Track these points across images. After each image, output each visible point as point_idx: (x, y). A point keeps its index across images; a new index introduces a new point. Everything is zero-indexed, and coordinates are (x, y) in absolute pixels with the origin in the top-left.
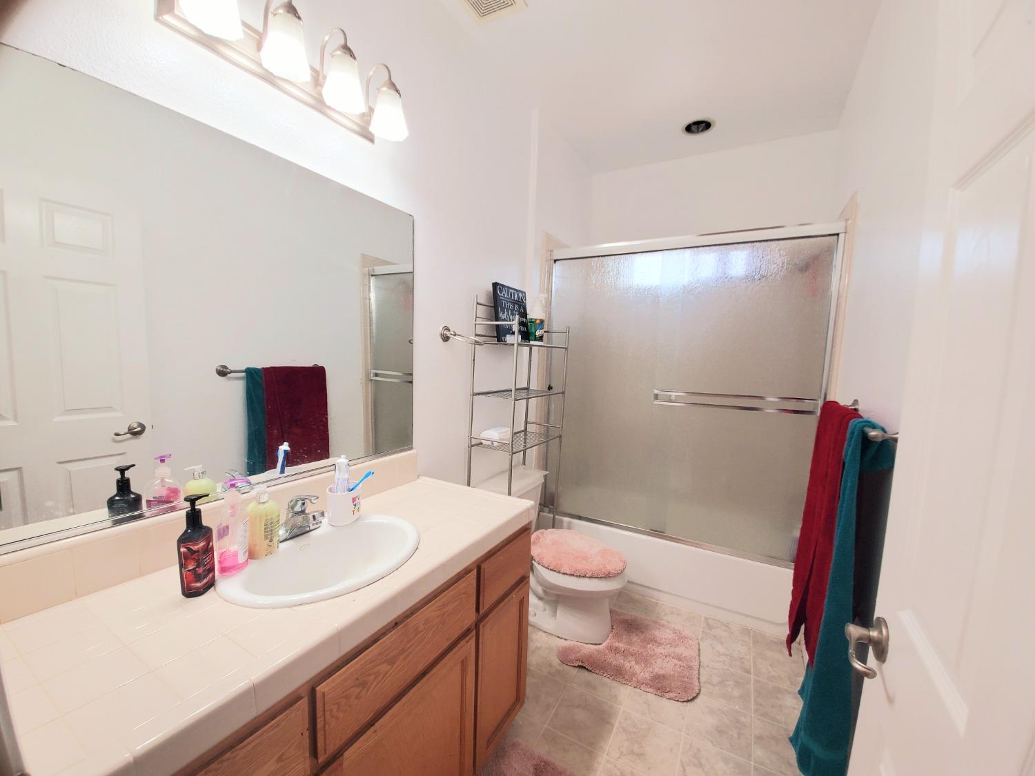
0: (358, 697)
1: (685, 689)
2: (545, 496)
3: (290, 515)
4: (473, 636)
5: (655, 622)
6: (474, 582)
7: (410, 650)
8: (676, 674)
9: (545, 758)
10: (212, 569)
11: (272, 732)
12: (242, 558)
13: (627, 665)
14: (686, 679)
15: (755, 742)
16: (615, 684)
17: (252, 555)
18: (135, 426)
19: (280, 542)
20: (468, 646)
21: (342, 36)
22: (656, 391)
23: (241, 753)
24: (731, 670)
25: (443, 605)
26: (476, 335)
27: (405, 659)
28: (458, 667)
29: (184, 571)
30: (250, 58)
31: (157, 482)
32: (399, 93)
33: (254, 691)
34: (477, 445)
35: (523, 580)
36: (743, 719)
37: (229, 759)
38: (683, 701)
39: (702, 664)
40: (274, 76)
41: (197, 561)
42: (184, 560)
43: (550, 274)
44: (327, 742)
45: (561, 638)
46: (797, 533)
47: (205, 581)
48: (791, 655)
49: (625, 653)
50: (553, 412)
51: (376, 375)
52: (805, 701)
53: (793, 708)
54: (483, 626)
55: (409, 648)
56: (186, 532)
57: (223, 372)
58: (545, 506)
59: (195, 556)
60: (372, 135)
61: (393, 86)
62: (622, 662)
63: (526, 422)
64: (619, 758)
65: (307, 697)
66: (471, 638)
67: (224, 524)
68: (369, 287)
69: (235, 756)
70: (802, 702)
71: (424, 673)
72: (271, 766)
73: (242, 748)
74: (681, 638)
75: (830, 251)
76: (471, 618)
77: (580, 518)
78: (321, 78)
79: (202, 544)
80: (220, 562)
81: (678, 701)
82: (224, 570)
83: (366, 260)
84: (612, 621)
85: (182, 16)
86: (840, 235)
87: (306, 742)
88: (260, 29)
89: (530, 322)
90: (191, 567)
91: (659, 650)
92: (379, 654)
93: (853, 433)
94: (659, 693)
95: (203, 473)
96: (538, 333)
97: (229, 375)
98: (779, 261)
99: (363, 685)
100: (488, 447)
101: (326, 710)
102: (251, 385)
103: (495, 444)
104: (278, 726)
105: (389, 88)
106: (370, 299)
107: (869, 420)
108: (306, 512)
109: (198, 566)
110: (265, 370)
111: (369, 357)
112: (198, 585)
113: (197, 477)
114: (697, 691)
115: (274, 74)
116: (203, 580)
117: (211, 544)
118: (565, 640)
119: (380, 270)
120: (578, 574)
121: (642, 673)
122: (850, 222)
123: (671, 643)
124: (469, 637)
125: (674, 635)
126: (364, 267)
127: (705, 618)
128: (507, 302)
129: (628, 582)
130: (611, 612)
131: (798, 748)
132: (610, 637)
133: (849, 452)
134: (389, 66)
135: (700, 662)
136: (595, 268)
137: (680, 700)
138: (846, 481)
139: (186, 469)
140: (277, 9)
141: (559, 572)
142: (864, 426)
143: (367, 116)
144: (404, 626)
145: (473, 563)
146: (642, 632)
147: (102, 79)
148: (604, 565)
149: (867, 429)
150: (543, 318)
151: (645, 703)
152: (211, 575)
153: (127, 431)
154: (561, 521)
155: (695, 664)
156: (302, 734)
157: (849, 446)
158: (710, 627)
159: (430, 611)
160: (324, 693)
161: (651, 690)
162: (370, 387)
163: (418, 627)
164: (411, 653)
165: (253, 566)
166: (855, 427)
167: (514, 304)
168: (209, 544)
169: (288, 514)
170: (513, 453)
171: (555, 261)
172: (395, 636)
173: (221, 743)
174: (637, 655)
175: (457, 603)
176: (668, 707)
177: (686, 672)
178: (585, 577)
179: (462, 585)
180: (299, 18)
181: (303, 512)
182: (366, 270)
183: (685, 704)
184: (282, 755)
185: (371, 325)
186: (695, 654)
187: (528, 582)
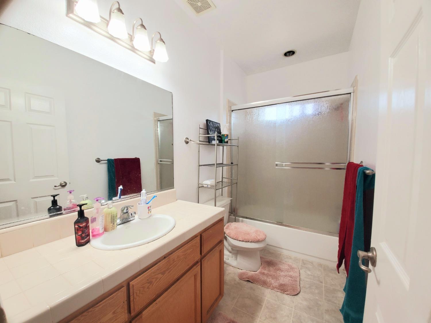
0: (148, 288)
1: (294, 290)
2: (231, 209)
3: (122, 213)
4: (199, 265)
5: (280, 262)
6: (199, 241)
7: (171, 269)
8: (290, 284)
9: (233, 319)
10: (89, 235)
11: (110, 301)
12: (101, 231)
13: (268, 280)
14: (294, 286)
15: (325, 313)
16: (263, 288)
17: (106, 230)
18: (63, 183)
19: (118, 225)
20: (197, 268)
21: (141, 21)
22: (277, 163)
23: (96, 309)
24: (314, 282)
25: (185, 250)
26: (200, 141)
27: (169, 272)
28: (193, 278)
29: (77, 235)
30: (104, 31)
31: (68, 201)
32: (164, 43)
33: (103, 282)
34: (202, 187)
35: (221, 242)
36: (320, 303)
37: (92, 311)
38: (293, 295)
39: (301, 280)
40: (114, 37)
41: (82, 231)
42: (77, 231)
43: (230, 116)
44: (135, 307)
45: (240, 269)
46: (340, 221)
47: (86, 240)
48: (339, 273)
49: (268, 275)
50: (234, 173)
51: (161, 161)
52: (346, 293)
53: (341, 296)
54: (204, 261)
55: (171, 268)
56: (78, 219)
57: (98, 161)
58: (232, 213)
59: (81, 229)
60: (154, 60)
61: (162, 40)
62: (266, 278)
63: (222, 178)
64: (265, 319)
65: (126, 286)
66: (198, 265)
67: (94, 217)
68: (157, 125)
69: (95, 310)
70: (345, 293)
71: (178, 280)
72: (110, 315)
73: (98, 306)
74: (292, 268)
75: (348, 101)
76: (198, 257)
77: (247, 218)
78: (133, 38)
79: (84, 224)
80: (92, 232)
81: (291, 295)
82: (94, 236)
83: (156, 114)
84: (261, 262)
85: (77, 14)
86: (351, 93)
87: (126, 307)
88: (108, 19)
89: (222, 136)
90: (80, 234)
91: (282, 274)
92: (157, 270)
93: (359, 173)
94: (282, 292)
95: (87, 198)
96: (226, 140)
97: (101, 162)
98: (326, 106)
99: (151, 283)
100: (205, 187)
101: (134, 292)
102: (109, 166)
103: (209, 186)
104: (113, 298)
105: (161, 41)
106: (158, 130)
107: (366, 167)
108: (129, 212)
109: (83, 233)
110: (116, 160)
111: (158, 154)
112: (83, 241)
113: (84, 199)
114: (299, 291)
115: (114, 36)
116: (85, 239)
117: (88, 224)
118: (241, 270)
119: (161, 118)
120: (246, 241)
121: (274, 283)
122: (355, 88)
123: (288, 271)
124: (197, 265)
125: (288, 267)
126: (155, 117)
127: (302, 260)
128: (212, 127)
129: (267, 244)
130: (261, 258)
131: (344, 313)
132: (260, 268)
133: (359, 181)
134: (160, 33)
135: (300, 278)
136: (249, 113)
137: (292, 295)
138: (358, 194)
139: (80, 196)
140: (114, 10)
141: (237, 240)
142: (364, 170)
143: (152, 52)
144: (168, 258)
145: (199, 233)
146: (275, 266)
147: (45, 39)
148: (257, 237)
149: (365, 171)
150: (228, 134)
151: (276, 296)
152: (88, 237)
153: (59, 185)
154: (239, 220)
155: (298, 279)
156: (124, 302)
157: (358, 179)
158: (304, 264)
159: (179, 252)
160: (133, 285)
161: (279, 291)
162: (158, 166)
163: (174, 259)
164: (171, 270)
165: (106, 234)
166: (360, 170)
167: (215, 128)
168: (87, 225)
169: (121, 213)
170: (216, 190)
171: (232, 111)
172: (164, 263)
173: (88, 304)
174: (272, 276)
175: (192, 249)
176: (287, 298)
177: (294, 283)
178: (248, 242)
179: (194, 242)
180: (123, 13)
181: (127, 212)
182: (156, 119)
183: (294, 296)
184: (115, 311)
185: (158, 141)
186: (297, 275)
187: (223, 243)
